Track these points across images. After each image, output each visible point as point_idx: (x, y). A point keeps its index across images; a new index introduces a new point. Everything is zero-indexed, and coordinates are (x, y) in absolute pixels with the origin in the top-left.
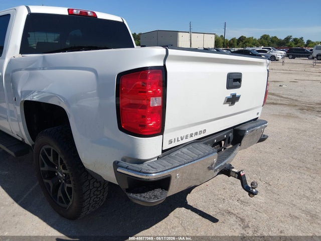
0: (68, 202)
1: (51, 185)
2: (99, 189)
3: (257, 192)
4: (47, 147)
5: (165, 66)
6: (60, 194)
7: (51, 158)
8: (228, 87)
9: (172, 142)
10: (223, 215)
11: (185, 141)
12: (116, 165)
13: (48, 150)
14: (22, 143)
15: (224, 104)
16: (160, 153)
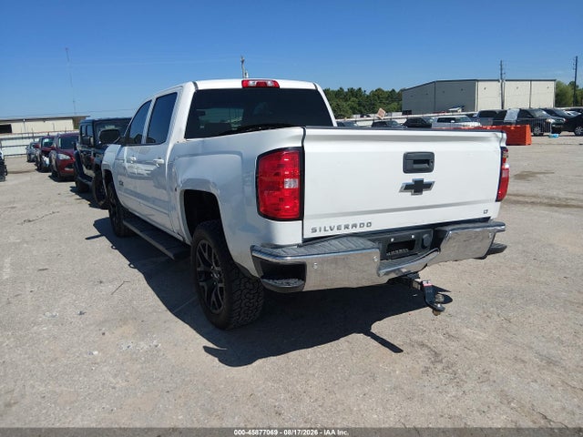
0: (220, 306)
1: (206, 288)
2: (252, 292)
3: (444, 309)
4: (203, 241)
5: (303, 147)
6: (213, 298)
7: (206, 255)
8: (406, 170)
9: (316, 231)
10: (413, 346)
11: (336, 232)
12: (253, 249)
13: (204, 246)
14: (183, 244)
15: (401, 191)
16: (300, 241)
